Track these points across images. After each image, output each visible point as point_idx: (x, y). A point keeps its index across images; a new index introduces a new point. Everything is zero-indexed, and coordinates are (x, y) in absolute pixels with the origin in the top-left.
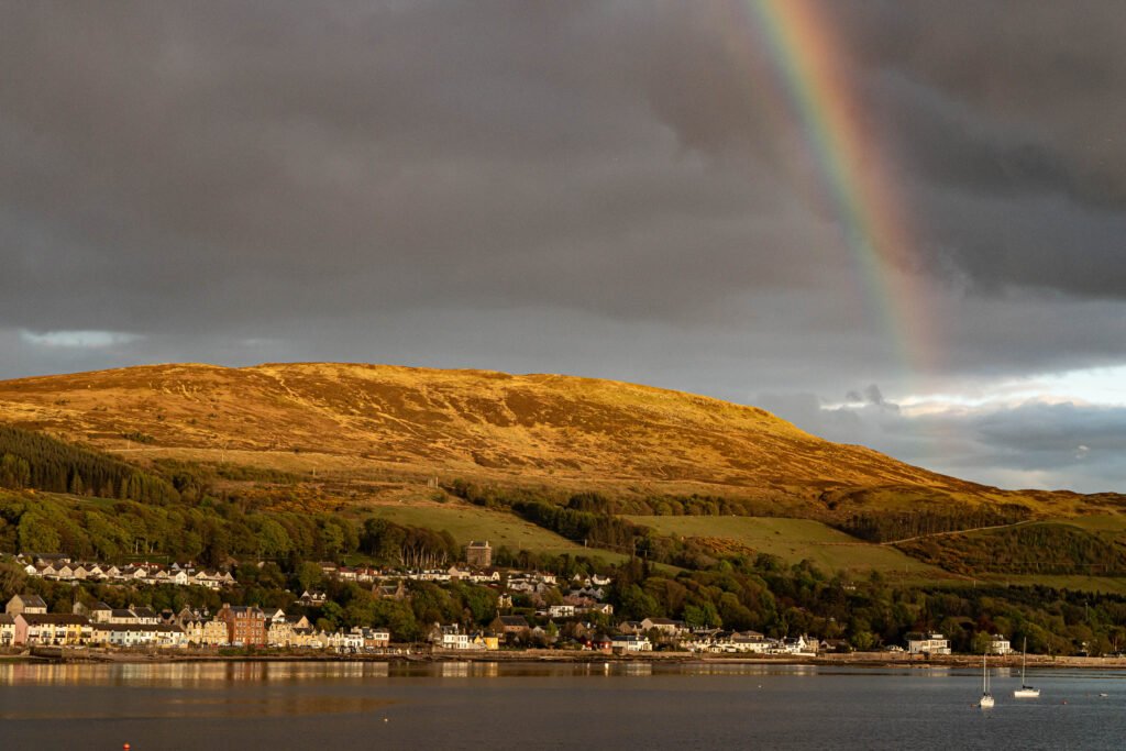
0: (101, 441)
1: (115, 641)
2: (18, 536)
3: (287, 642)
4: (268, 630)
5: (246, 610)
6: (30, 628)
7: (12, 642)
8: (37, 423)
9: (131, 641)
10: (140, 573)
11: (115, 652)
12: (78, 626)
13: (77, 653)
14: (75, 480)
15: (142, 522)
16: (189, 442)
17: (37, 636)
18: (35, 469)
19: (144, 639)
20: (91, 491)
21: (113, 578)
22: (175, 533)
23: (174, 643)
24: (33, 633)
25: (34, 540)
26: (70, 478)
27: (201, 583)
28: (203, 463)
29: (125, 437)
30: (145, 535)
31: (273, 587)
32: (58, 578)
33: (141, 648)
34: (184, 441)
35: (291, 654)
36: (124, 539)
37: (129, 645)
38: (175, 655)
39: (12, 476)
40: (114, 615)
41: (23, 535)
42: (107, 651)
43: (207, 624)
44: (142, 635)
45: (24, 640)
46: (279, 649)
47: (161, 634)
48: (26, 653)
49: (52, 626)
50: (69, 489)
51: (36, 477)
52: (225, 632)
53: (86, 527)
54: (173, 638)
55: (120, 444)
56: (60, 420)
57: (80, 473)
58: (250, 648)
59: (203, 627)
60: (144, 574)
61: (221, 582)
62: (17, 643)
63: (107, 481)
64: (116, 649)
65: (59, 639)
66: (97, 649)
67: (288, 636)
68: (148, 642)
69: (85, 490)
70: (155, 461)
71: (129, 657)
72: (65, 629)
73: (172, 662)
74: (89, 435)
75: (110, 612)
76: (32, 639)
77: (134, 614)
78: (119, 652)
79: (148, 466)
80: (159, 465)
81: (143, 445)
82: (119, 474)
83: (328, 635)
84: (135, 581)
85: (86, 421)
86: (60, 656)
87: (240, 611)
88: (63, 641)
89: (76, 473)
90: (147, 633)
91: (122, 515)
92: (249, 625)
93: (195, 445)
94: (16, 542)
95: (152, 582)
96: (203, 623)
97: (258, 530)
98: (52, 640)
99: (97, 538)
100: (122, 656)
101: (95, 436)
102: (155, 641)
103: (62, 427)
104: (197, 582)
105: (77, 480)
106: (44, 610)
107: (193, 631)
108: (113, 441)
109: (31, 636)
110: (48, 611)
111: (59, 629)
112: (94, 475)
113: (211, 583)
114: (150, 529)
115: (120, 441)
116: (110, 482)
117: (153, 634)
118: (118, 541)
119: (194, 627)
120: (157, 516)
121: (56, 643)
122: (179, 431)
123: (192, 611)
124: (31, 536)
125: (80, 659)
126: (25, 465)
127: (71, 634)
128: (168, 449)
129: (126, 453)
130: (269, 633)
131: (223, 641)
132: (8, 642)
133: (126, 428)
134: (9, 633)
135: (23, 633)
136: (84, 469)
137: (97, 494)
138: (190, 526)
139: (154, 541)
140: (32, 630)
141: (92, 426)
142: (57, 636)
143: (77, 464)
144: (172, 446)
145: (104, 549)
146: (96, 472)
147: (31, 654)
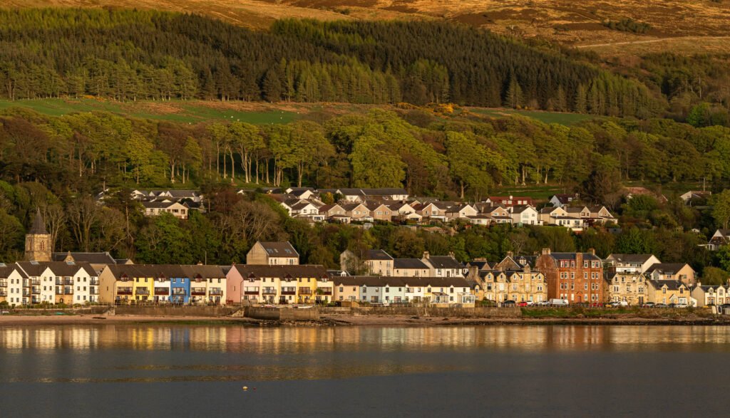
0: (573, 34)
1: (369, 299)
2: (352, 167)
3: (641, 299)
4: (610, 283)
5: (574, 258)
6: (246, 283)
7: (223, 300)
8: (485, 15)
9: (392, 298)
10: (468, 211)
11: (364, 313)
12: (313, 280)
13: (300, 314)
14: (512, 89)
15: (529, 143)
16: (704, 27)
17: (257, 293)
18: (456, 77)
19: (411, 296)
20: (535, 103)
21: (428, 218)
22: (580, 156)
23: (456, 301)
24: (251, 289)
25: (370, 172)
26: (505, 86)
27: (557, 222)
28: (718, 56)
29: (608, 26)
30: (534, 161)
31: (669, 226)
32: (349, 220)
33: (402, 307)
34: (697, 28)
35: (643, 315)
36: (501, 167)
37: (386, 303)
38: (455, 317)
39: (424, 87)
40: (397, 266)
41: (358, 166)
42: (353, 311)
43: (515, 276)
44: (408, 291)
45: (238, 298)
46: (621, 309)
47: (437, 290)
48: (238, 315)
49: (277, 280)
50: (504, 100)
51: (457, 89)
52: (543, 286)
53: (445, 153)
54: (455, 295)
55: (600, 37)
56: (519, 9)
57: (519, 79)
58: (577, 307)
59: (509, 280)
60: (474, 212)
61: (589, 221)
62: (229, 302)
63: (556, 89)
64: (367, 309)
65: (287, 297)
66: (338, 309)
67: (641, 290)
68: (416, 300)
69: (525, 103)
70: (644, 58)
71: (385, 318)
72: (295, 284)
73: (446, 325)
74: (557, 28)
75: (392, 262)
76: (251, 297)
77: (428, 264)
78: (369, 312)
79: (631, 65)
80: (649, 64)
81: (633, 37)
82: (575, 77)
83: (706, 290)
84: (459, 221)
85: (556, 9)
86: (277, 318)
87: (564, 258)
88: (294, 299)
89: (514, 78)
90: (416, 289)
91: (500, 134)
92: (581, 276)
93: (713, 32)
94: (348, 175)
95: (484, 222)
96: (509, 274)
97: (710, 148)
98: (277, 299)
99: (459, 166)
100: (374, 318)
101: (566, 28)
102: (426, 299)
103: (520, 18)
104: (552, 221)
105: (515, 90)
106: (296, 261)
107: (493, 286)
108: (590, 33)
109: (247, 293)
110: (301, 262)
111: (286, 284)
112: (538, 82)
113: (572, 222)
114: (540, 151)
115: (600, 33)
116: (560, 90)
117: (424, 290)
118: (492, 170)
119: (495, 280)
120: (554, 135)
121: (283, 301)
122: (692, 13)
123: (517, 259)
124: (367, 167)
125: (301, 321)
126: (442, 72)
127: (304, 291)
128: (670, 40)
129: (605, 48)
130: (611, 288)
131: (539, 298)
132: (218, 300)
133: (613, 14)
134: (218, 289)
135: (238, 288)
136: (524, 74)
137: (543, 107)
138: (604, 145)
139: (548, 168)
140: (249, 285)
141: (564, 14)
142: (284, 293)
143: (516, 68)
144: (678, 35)
145: (470, 180)
146: (542, 78)
147: (246, 315)
